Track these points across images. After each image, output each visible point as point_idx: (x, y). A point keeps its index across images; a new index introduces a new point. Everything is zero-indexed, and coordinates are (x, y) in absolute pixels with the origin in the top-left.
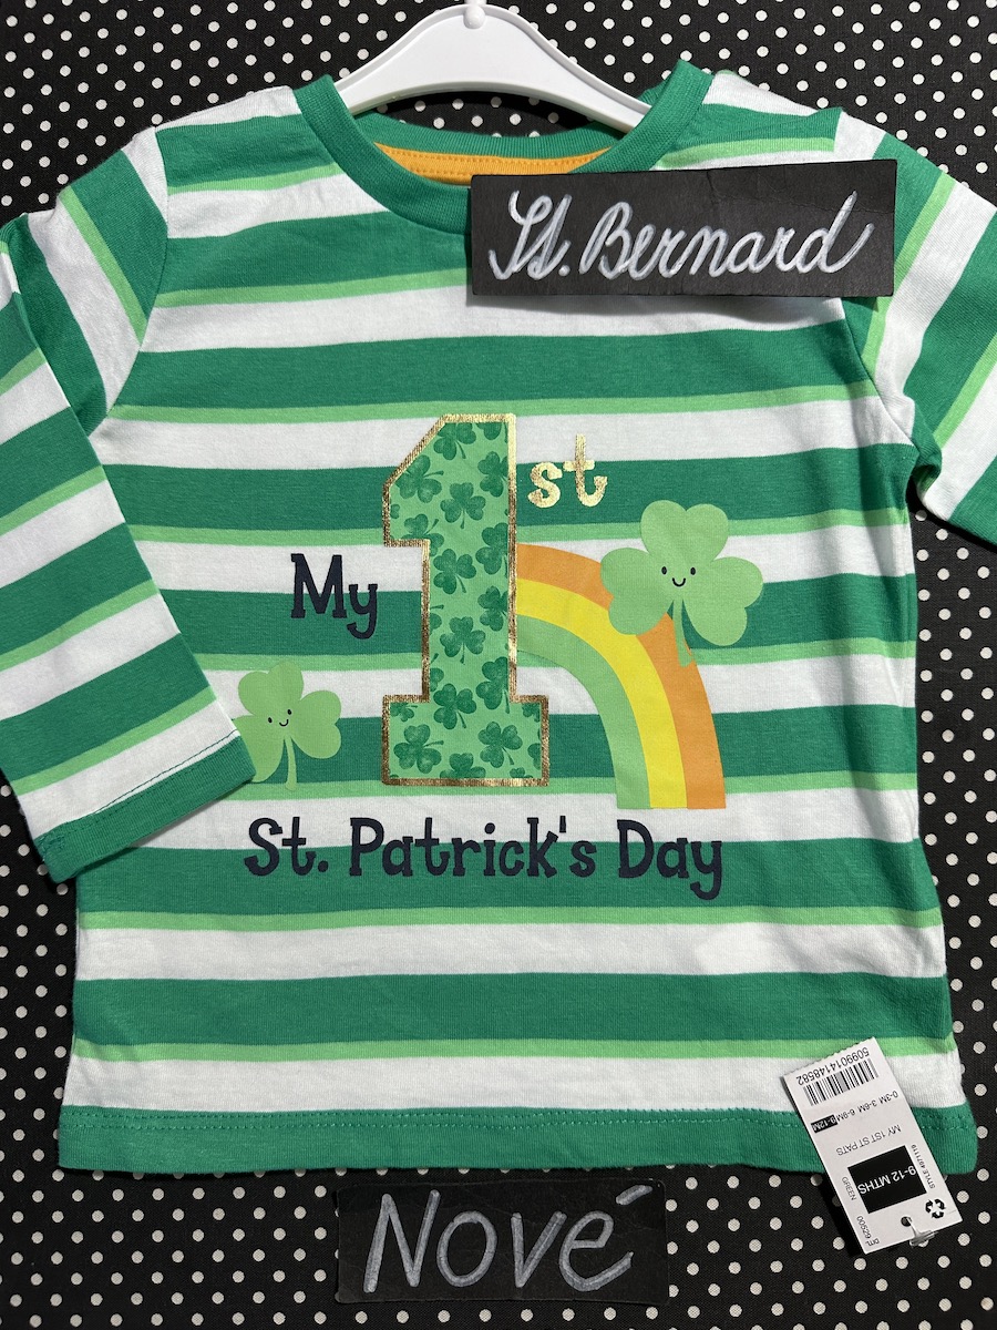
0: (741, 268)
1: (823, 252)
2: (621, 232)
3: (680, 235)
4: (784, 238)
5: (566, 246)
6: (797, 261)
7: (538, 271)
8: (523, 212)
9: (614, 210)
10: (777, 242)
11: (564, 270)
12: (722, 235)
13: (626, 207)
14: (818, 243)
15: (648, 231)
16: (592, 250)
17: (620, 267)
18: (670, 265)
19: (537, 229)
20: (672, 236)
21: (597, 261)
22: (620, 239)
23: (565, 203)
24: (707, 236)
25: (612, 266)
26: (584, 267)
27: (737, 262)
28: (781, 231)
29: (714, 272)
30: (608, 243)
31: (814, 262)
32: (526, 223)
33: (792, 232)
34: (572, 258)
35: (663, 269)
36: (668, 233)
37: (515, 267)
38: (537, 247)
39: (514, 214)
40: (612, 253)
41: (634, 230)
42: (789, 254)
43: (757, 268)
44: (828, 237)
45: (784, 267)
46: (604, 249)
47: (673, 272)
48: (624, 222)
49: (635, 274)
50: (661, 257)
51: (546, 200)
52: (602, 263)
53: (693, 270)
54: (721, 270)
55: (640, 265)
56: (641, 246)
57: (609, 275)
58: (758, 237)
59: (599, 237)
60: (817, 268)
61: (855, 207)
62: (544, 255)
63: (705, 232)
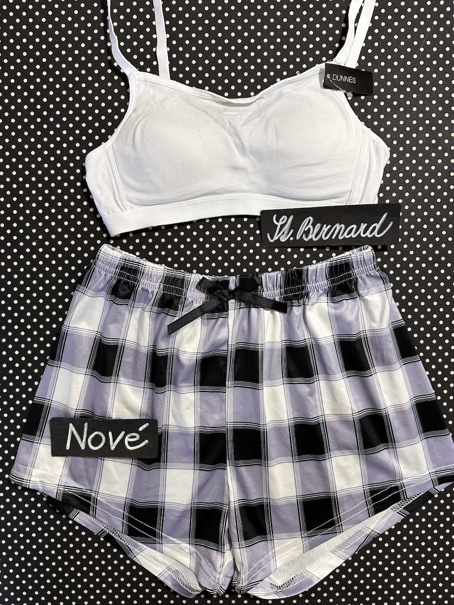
0: (349, 236)
1: (376, 231)
2: (310, 226)
3: (329, 226)
4: (363, 226)
5: (292, 231)
6: (368, 234)
7: (283, 239)
8: (278, 222)
9: (308, 219)
10: (361, 228)
11: (292, 239)
12: (343, 226)
13: (311, 218)
14: (375, 228)
15: (319, 225)
16: (300, 232)
17: (310, 237)
18: (326, 236)
19: (282, 226)
20: (327, 226)
21: (302, 235)
22: (309, 228)
23: (291, 218)
24: (338, 226)
25: (307, 237)
26: (298, 238)
27: (348, 235)
28: (362, 224)
29: (340, 238)
30: (305, 230)
31: (373, 234)
32: (279, 224)
33: (366, 224)
34: (294, 235)
35: (323, 238)
36: (325, 226)
37: (276, 238)
38: (283, 231)
39: (275, 222)
40: (307, 233)
41: (314, 225)
42: (365, 232)
43: (354, 236)
44: (378, 226)
45: (363, 236)
46: (304, 232)
47: (327, 238)
48: (311, 223)
49: (315, 239)
50: (323, 233)
51: (285, 217)
52: (304, 236)
53: (333, 237)
54: (343, 237)
55: (316, 236)
56: (316, 230)
57: (306, 240)
58: (355, 226)
59: (303, 228)
60: (374, 236)
61: (387, 216)
62: (285, 234)
63: (337, 225)
